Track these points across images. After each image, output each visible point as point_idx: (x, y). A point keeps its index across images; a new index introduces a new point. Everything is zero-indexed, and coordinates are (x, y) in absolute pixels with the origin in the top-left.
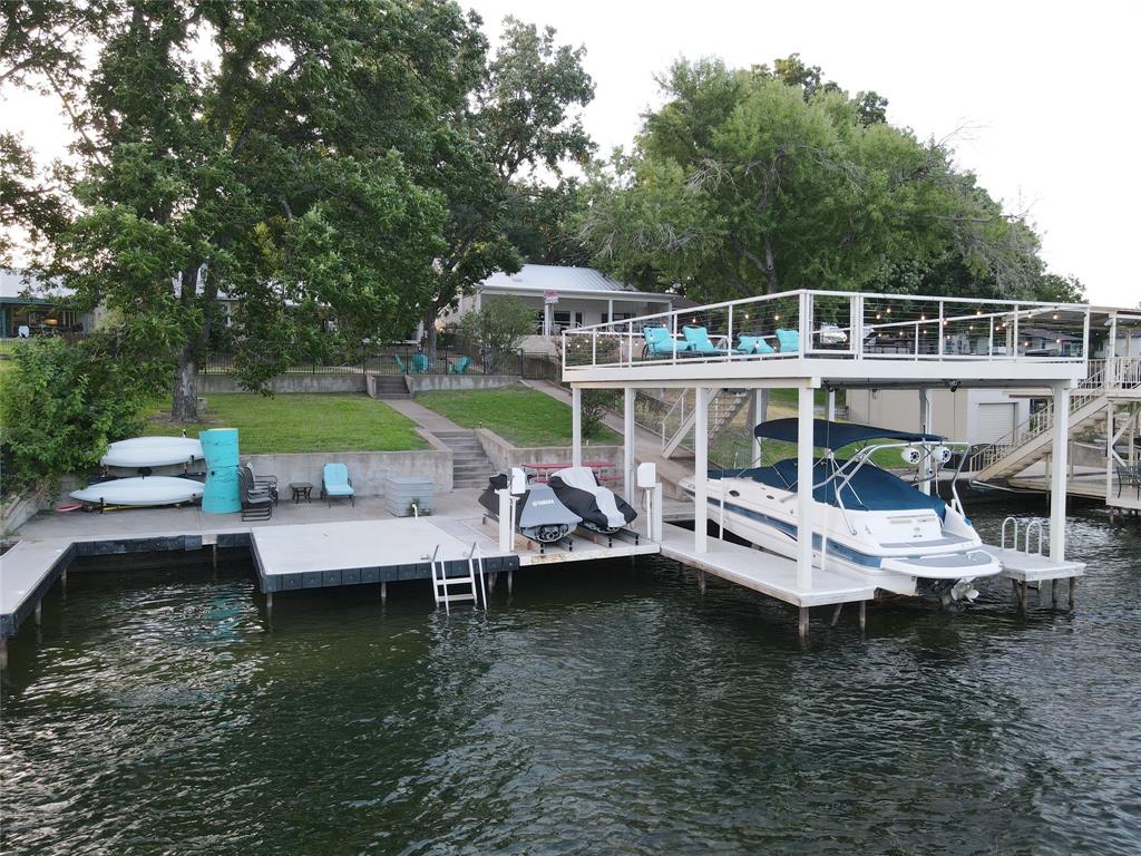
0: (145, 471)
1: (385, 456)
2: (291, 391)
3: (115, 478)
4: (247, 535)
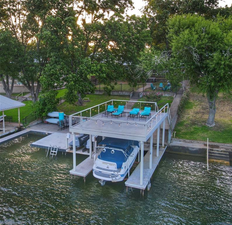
0: (55, 118)
2: (116, 94)
3: (51, 118)
4: (51, 134)
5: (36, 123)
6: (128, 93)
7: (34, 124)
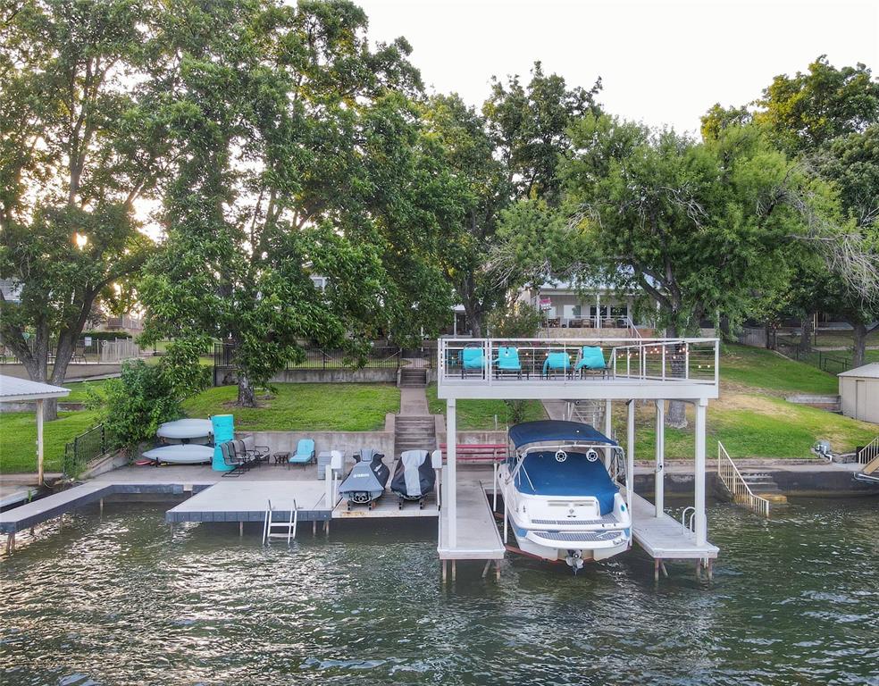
0: (186, 441)
1: (343, 435)
3: (169, 445)
4: (208, 486)
5: (109, 466)
6: (382, 374)
7: (103, 469)
